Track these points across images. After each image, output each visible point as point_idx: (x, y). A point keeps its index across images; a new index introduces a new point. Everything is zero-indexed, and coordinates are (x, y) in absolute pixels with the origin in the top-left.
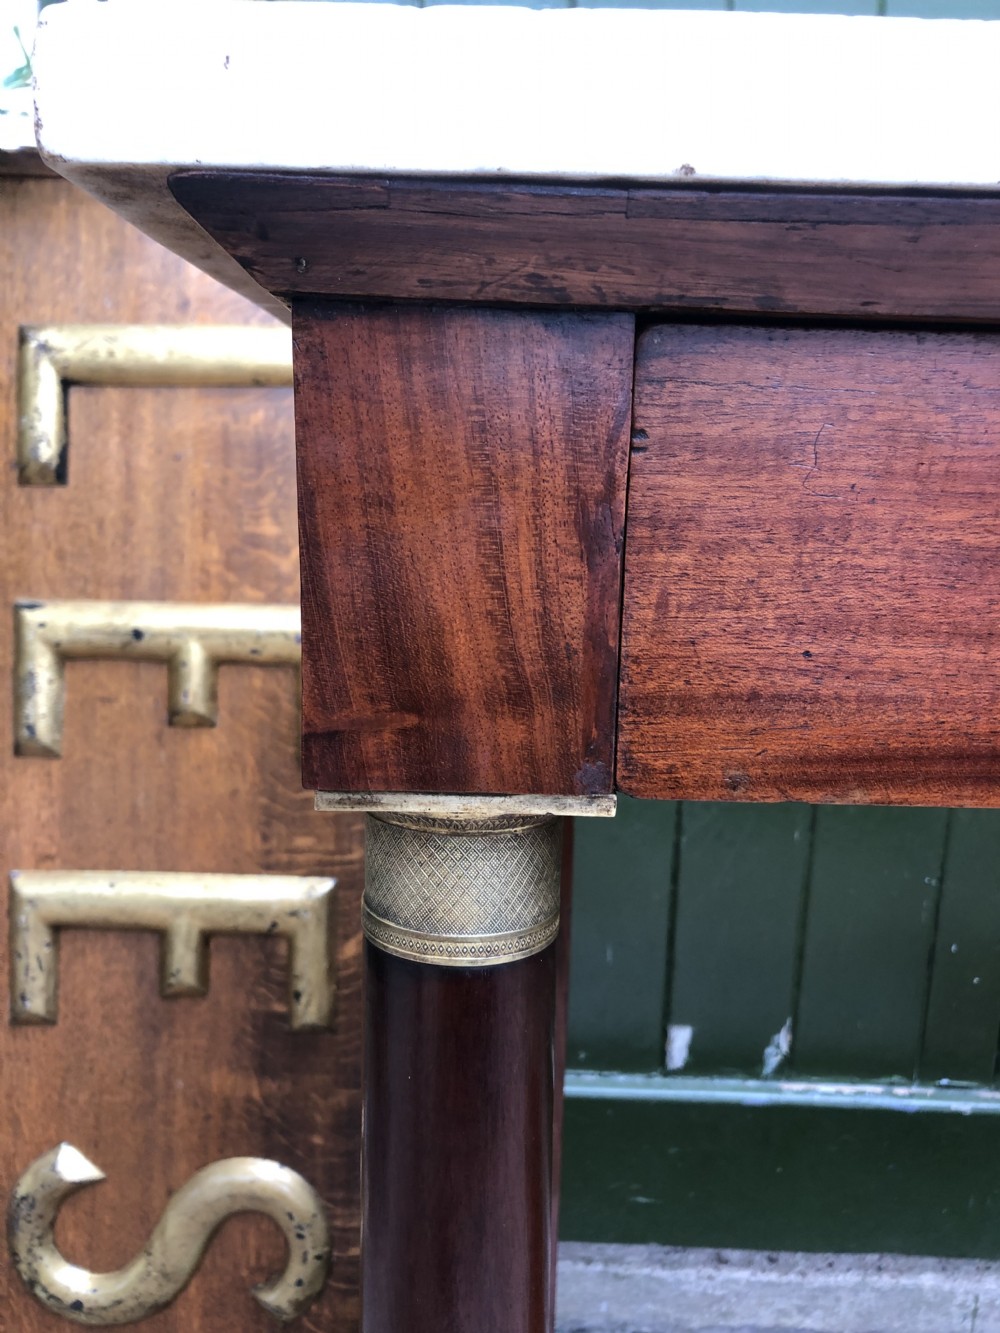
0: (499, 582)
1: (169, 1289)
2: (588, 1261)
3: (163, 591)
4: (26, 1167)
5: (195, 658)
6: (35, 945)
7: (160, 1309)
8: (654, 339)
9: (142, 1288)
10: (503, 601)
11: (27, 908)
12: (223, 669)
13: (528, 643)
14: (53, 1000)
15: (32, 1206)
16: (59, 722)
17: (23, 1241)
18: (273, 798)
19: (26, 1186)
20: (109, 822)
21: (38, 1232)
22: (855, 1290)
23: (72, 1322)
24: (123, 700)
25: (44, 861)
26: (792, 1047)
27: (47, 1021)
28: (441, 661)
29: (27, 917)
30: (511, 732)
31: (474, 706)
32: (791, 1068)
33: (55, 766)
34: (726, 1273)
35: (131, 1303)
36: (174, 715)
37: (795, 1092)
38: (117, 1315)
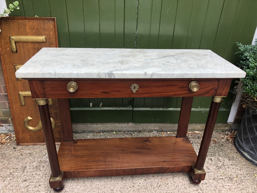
1: (41, 128)
2: (84, 125)
4: (25, 119)
6: (22, 99)
7: (40, 130)
8: (44, 81)
9: (38, 128)
10: (40, 91)
11: (21, 95)
13: (41, 93)
14: (25, 103)
15: (26, 122)
17: (26, 125)
19: (25, 120)
20: (28, 86)
22: (110, 126)
23: (32, 131)
25: (22, 91)
26: (102, 104)
27: (25, 105)
28: (37, 93)
29: (21, 96)
31: (39, 95)
32: (102, 106)
33: (21, 81)
34: (98, 125)
37: (103, 109)
38: (36, 131)
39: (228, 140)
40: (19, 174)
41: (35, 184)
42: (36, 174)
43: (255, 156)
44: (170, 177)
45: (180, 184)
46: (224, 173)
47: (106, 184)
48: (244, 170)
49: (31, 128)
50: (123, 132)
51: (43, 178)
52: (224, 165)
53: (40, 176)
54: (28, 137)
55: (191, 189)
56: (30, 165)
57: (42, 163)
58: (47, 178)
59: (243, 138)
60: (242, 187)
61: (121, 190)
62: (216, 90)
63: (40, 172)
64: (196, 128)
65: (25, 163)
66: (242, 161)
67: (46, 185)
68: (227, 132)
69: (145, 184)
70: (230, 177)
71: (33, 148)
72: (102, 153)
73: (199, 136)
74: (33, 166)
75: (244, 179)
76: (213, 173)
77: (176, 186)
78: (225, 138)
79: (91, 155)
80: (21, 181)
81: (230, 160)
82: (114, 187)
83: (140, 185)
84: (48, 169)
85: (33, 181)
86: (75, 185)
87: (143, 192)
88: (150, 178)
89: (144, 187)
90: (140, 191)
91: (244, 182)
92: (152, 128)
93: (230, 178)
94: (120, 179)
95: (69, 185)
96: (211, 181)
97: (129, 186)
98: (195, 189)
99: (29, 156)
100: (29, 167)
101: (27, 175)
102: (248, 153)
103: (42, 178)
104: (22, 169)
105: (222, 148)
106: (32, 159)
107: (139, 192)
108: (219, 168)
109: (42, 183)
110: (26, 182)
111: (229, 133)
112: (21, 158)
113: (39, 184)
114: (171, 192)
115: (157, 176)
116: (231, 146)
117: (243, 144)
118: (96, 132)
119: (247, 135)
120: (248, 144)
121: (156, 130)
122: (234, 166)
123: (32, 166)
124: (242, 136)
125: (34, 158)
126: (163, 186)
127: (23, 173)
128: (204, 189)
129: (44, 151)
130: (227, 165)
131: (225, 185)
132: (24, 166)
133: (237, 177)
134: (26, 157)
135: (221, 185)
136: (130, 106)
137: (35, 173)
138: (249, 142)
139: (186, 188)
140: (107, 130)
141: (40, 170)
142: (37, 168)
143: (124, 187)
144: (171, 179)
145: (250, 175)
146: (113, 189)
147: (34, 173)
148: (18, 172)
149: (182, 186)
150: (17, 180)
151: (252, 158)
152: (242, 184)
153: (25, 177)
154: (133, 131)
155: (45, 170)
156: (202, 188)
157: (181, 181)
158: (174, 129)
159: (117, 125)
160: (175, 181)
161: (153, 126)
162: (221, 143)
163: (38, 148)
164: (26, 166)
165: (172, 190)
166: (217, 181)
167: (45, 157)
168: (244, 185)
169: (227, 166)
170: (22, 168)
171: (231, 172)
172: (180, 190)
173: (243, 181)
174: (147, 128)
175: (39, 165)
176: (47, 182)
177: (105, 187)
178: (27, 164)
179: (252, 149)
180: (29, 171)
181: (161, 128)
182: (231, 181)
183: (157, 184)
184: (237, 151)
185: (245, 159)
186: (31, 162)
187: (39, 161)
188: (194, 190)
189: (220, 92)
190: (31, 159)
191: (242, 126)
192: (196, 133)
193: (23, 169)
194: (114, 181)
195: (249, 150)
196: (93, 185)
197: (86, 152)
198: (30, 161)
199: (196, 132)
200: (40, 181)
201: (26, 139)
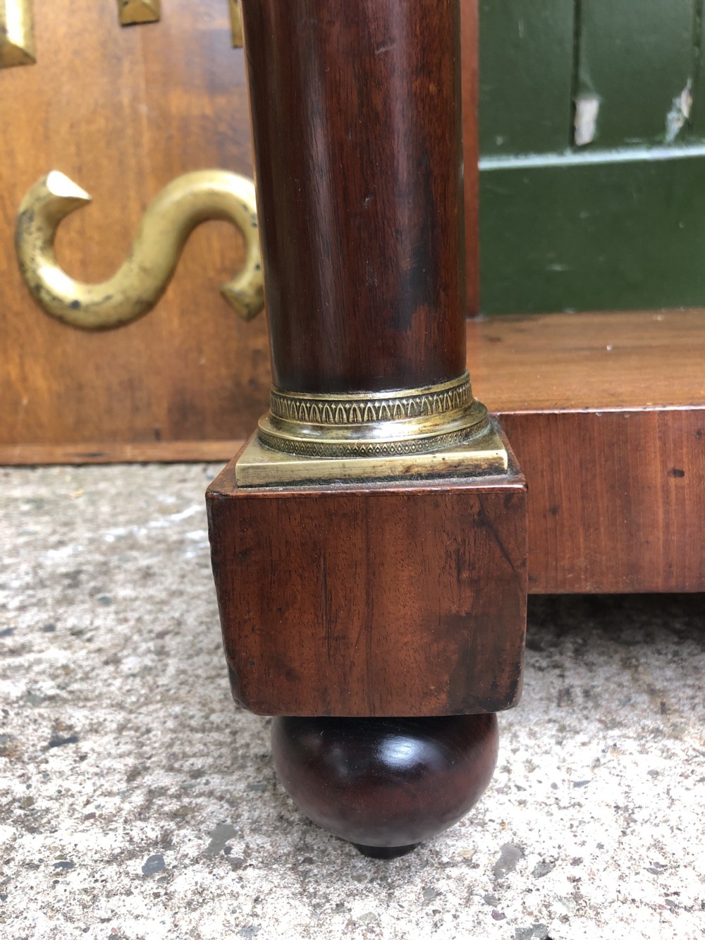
4: (24, 195)
7: (146, 306)
9: (128, 285)
14: (30, 34)
15: (33, 218)
17: (28, 250)
19: (25, 203)
21: (40, 244)
23: (75, 326)
27: (29, 57)
32: (691, 134)
35: (120, 297)
42: (50, 628)
49: (68, 287)
51: (130, 663)
53: (92, 646)
54: (42, 382)
57: (135, 553)
58: (173, 664)
63: (100, 610)
67: (158, 736)
74: (37, 566)
103: (114, 662)
109: (102, 715)
113: (57, 726)
125: (66, 524)
141: (106, 602)
167: (178, 517)
176: (177, 709)
187: (110, 539)
200: (75, 687)
201: (25, 401)
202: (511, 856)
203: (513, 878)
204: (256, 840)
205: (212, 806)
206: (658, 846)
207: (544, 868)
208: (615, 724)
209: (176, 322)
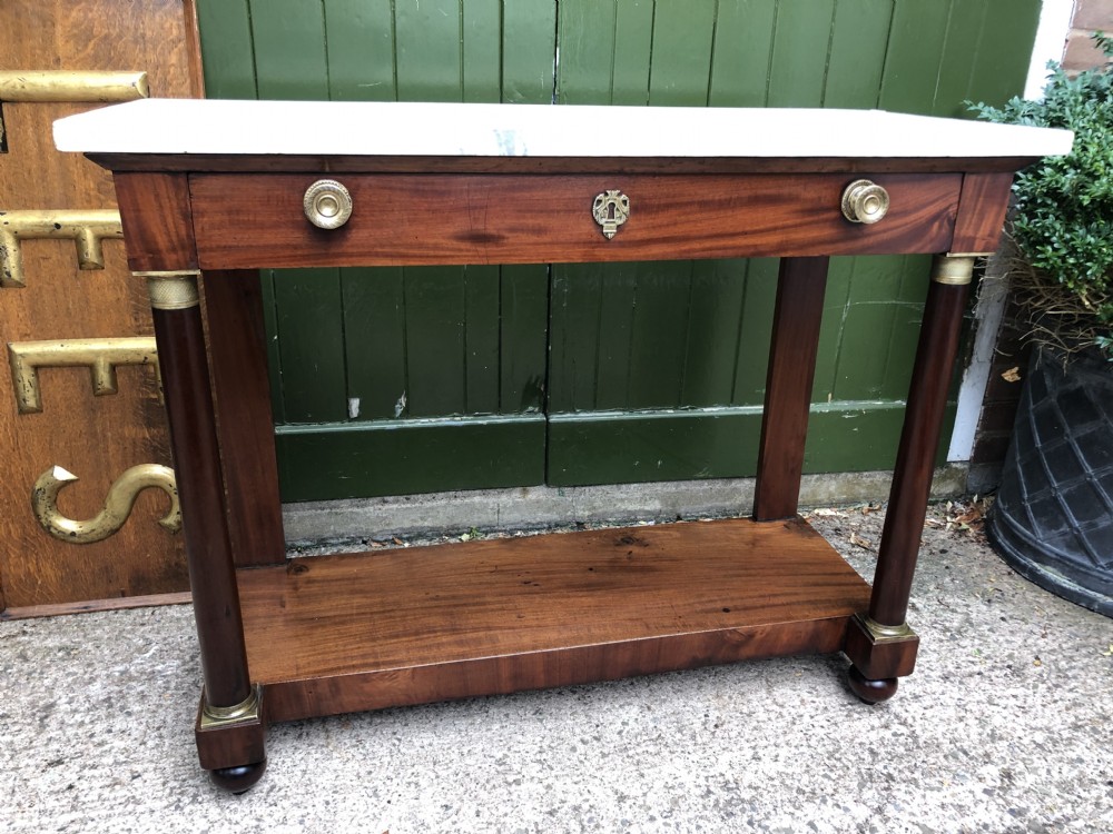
0: (166, 226)
1: (117, 523)
2: (323, 509)
3: (68, 205)
4: (38, 478)
5: (89, 236)
6: (26, 376)
7: (114, 531)
8: (191, 176)
9: (104, 524)
10: (168, 229)
11: (20, 358)
12: (104, 241)
13: (175, 239)
14: (39, 401)
15: (44, 493)
16: (22, 270)
17: (41, 509)
18: (138, 301)
19: (39, 485)
20: (56, 316)
21: (49, 504)
22: (445, 507)
23: (72, 543)
24: (54, 258)
25: (25, 337)
26: (407, 403)
27: (39, 410)
28: (156, 243)
29: (21, 363)
30: (174, 257)
31: (164, 251)
32: (407, 414)
33: (23, 290)
34: (387, 506)
35: (100, 530)
36: (82, 264)
37: (409, 423)
38: (93, 536)
39: (963, 532)
40: (19, 737)
41: (109, 773)
42: (110, 731)
43: (1095, 573)
44: (755, 685)
45: (808, 710)
46: (980, 652)
47: (466, 739)
48: (1058, 634)
49: (68, 525)
50: (505, 531)
51: (150, 744)
52: (971, 624)
53: (132, 737)
54: (50, 572)
55: (857, 723)
56: (71, 695)
57: (134, 684)
58: (167, 741)
59: (1028, 505)
60: (1071, 696)
61: (544, 756)
62: (953, 223)
63: (129, 719)
64: (823, 496)
65: (43, 689)
66: (1042, 601)
67: (169, 770)
68: (950, 504)
69: (652, 725)
70: (1011, 663)
71: (78, 626)
72: (432, 599)
73: (839, 526)
74: (88, 697)
75: (1071, 668)
76: (936, 655)
77: (789, 719)
78: (949, 525)
79: (384, 612)
80: (37, 767)
81: (989, 601)
82: (509, 749)
83: (627, 728)
84: (169, 702)
85: (96, 760)
86: (318, 756)
87: (646, 755)
88: (665, 701)
89: (645, 738)
90: (631, 753)
91: (1075, 677)
92: (632, 507)
93: (1009, 667)
94: (529, 715)
95: (284, 762)
96: (936, 687)
97: (578, 738)
98: (876, 723)
99: (62, 659)
100: (69, 703)
101: (64, 739)
102: (1061, 563)
103: (144, 743)
104: (34, 714)
105: (945, 562)
106: (82, 671)
107: (628, 757)
108: (955, 635)
109: (146, 765)
110: (61, 767)
111: (960, 507)
112: (20, 671)
113: (132, 772)
114: (772, 743)
115: (696, 686)
116: (978, 554)
117: (1033, 533)
118: (378, 542)
119: (1047, 487)
120: (1057, 528)
121: (649, 512)
122: (1013, 625)
123: (81, 698)
124: (1026, 496)
125: (89, 665)
126: (731, 726)
127: (38, 734)
128: (914, 718)
129: (138, 633)
130: (986, 623)
131: (998, 694)
132: (41, 703)
133: (1037, 662)
134: (49, 666)
135: (984, 698)
136: (530, 408)
137: (105, 725)
138: (1061, 518)
139: (836, 724)
140: (432, 529)
141: (129, 714)
142: (111, 706)
143: (553, 745)
144: (763, 693)
145: (1091, 650)
146: (506, 756)
147: (99, 727)
148: (17, 728)
149: (816, 718)
150: (12, 765)
151: (1079, 584)
152: (1067, 687)
153: (55, 746)
154: (549, 523)
155: (154, 712)
156: (904, 715)
157: (805, 696)
158: (728, 503)
159: (477, 498)
160: (780, 701)
161: (638, 495)
162: (937, 546)
163: (105, 622)
164: (52, 700)
165: (777, 736)
166: (961, 683)
167: (147, 655)
168: (1076, 687)
169: (988, 627)
170: (34, 711)
171: (1010, 646)
172: (810, 733)
173: (1070, 674)
174: (611, 509)
175: (121, 692)
176: (173, 759)
177: (465, 750)
178: (58, 692)
179: (1077, 545)
180: (72, 722)
181: (673, 505)
182: (1019, 679)
183: (703, 719)
184: (1010, 570)
185: (1050, 595)
186: (75, 682)
187: (117, 674)
188: (873, 728)
189: (970, 233)
190: (75, 669)
191: (1018, 458)
192: (823, 517)
193: (38, 714)
194: (504, 724)
195: (1064, 553)
196: (402, 751)
197: (358, 600)
198: (70, 679)
199: (822, 512)
200: (132, 756)
201: (39, 582)
202: (273, 788)
203: (272, 794)
204: (204, 796)
205: (191, 789)
206: (309, 780)
207: (280, 789)
208: (312, 745)
209: (132, 538)
